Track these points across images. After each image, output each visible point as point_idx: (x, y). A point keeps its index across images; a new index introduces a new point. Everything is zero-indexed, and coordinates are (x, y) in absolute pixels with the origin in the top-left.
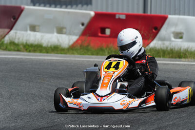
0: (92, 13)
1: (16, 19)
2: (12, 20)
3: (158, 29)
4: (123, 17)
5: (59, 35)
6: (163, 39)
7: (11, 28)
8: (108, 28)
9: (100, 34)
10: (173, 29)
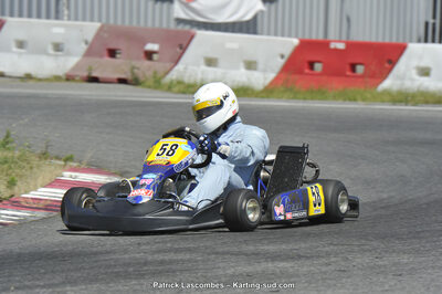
0: (296, 42)
1: (183, 48)
2: (178, 50)
3: (393, 62)
4: (341, 46)
5: (249, 72)
6: (402, 78)
7: (177, 62)
8: (319, 62)
9: (307, 71)
10: (415, 63)
